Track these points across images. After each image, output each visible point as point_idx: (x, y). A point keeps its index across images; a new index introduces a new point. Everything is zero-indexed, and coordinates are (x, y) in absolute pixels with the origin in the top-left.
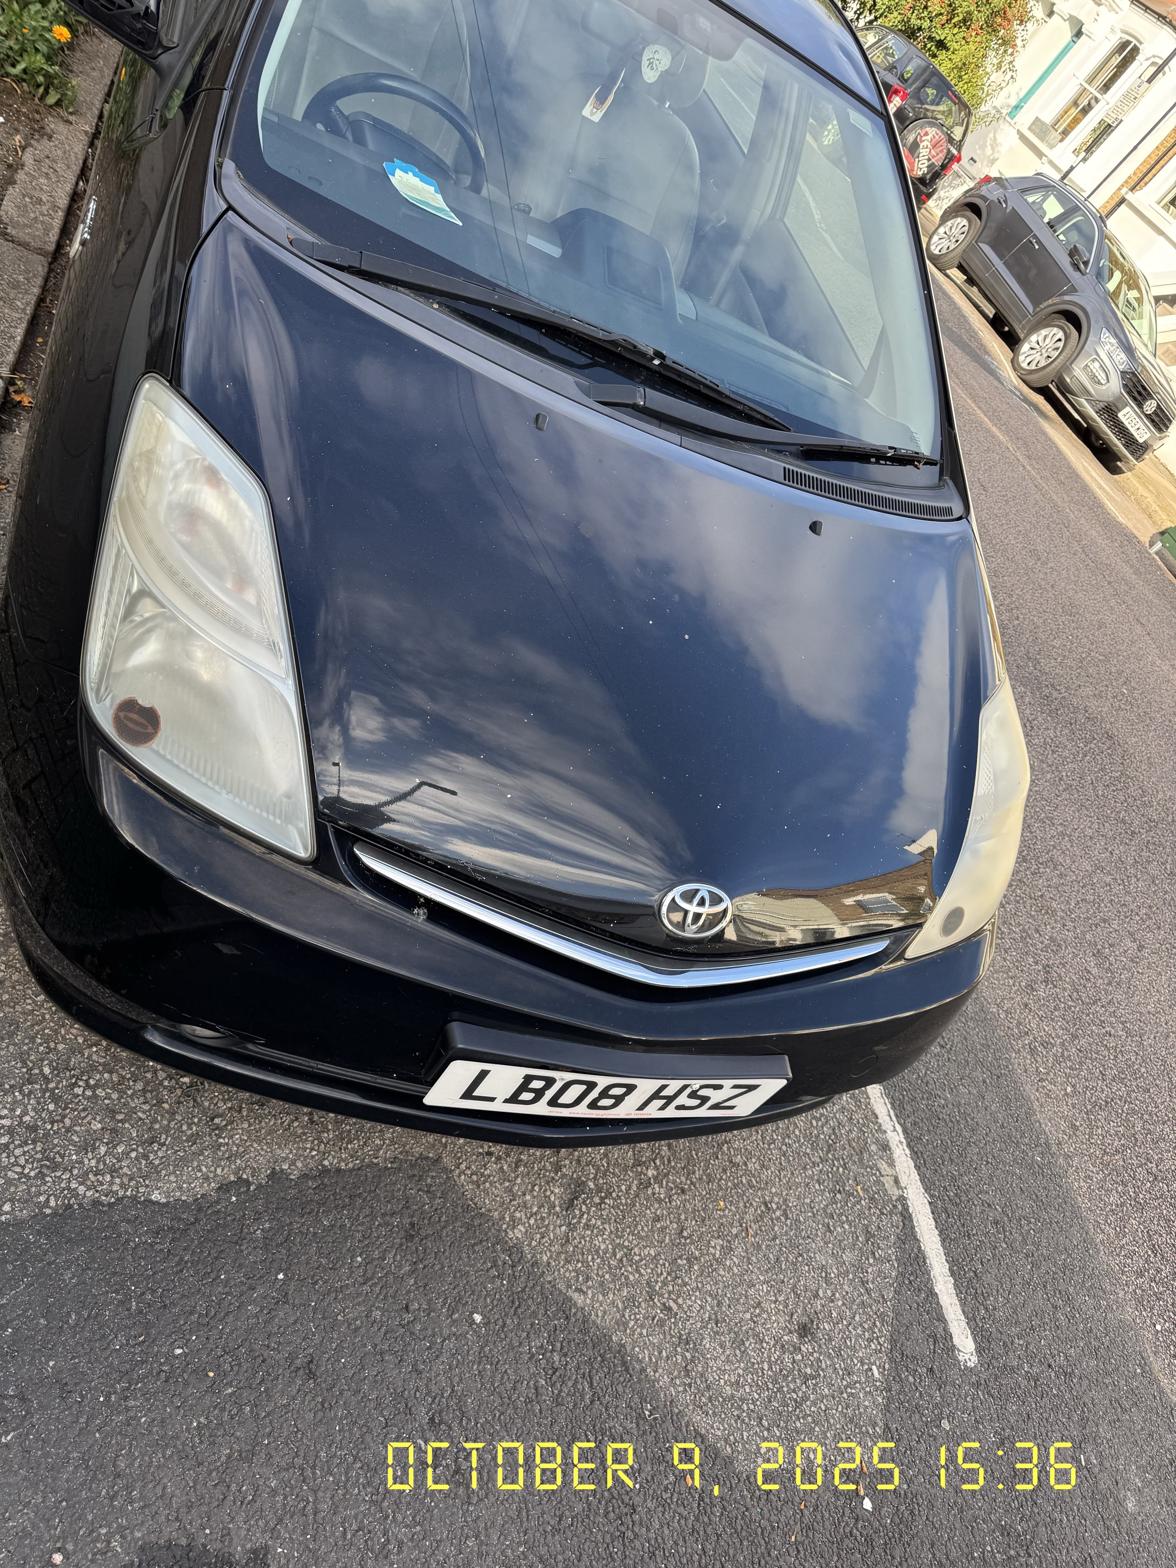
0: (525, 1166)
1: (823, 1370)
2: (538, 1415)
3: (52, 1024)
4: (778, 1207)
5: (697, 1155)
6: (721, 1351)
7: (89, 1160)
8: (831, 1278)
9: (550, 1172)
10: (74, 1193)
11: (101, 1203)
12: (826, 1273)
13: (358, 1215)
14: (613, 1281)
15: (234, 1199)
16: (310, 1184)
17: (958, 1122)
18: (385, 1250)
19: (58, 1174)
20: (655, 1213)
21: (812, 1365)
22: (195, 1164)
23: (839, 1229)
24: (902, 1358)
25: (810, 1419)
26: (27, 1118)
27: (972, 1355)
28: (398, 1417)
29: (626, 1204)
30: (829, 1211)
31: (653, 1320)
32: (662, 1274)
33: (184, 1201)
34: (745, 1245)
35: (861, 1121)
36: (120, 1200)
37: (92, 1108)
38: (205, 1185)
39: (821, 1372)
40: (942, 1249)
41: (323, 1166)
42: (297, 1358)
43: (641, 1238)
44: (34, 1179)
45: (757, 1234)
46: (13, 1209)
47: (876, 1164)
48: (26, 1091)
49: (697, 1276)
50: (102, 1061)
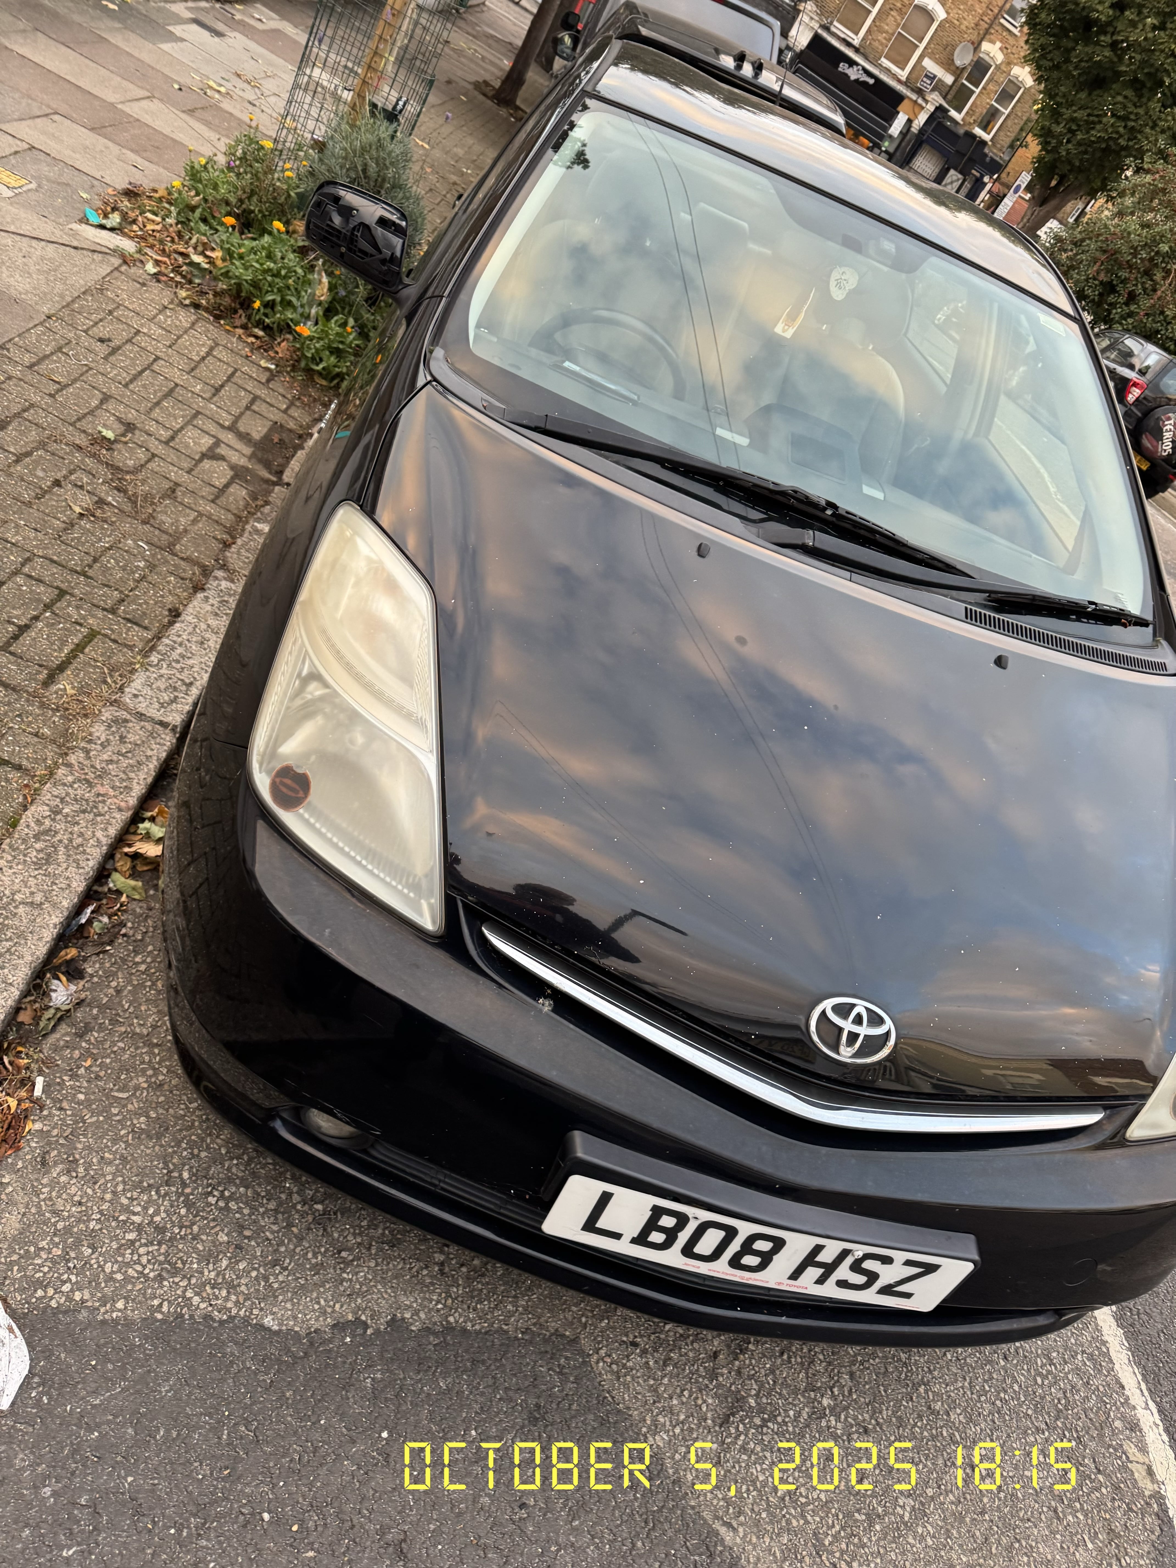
0: (675, 1366)
3: (200, 1132)
7: (209, 1272)
9: (704, 1377)
10: (188, 1303)
11: (212, 1319)
13: (479, 1383)
15: (348, 1339)
16: (432, 1339)
18: (505, 1429)
22: (315, 1295)
26: (157, 1219)
29: (794, 1432)
32: (833, 1526)
33: (296, 1332)
35: (1101, 1389)
36: (231, 1318)
37: (222, 1220)
38: (321, 1319)
41: (448, 1322)
42: (389, 1532)
44: (152, 1280)
46: (126, 1308)
47: (1121, 1446)
48: (163, 1192)
49: (879, 1539)
50: (240, 1174)
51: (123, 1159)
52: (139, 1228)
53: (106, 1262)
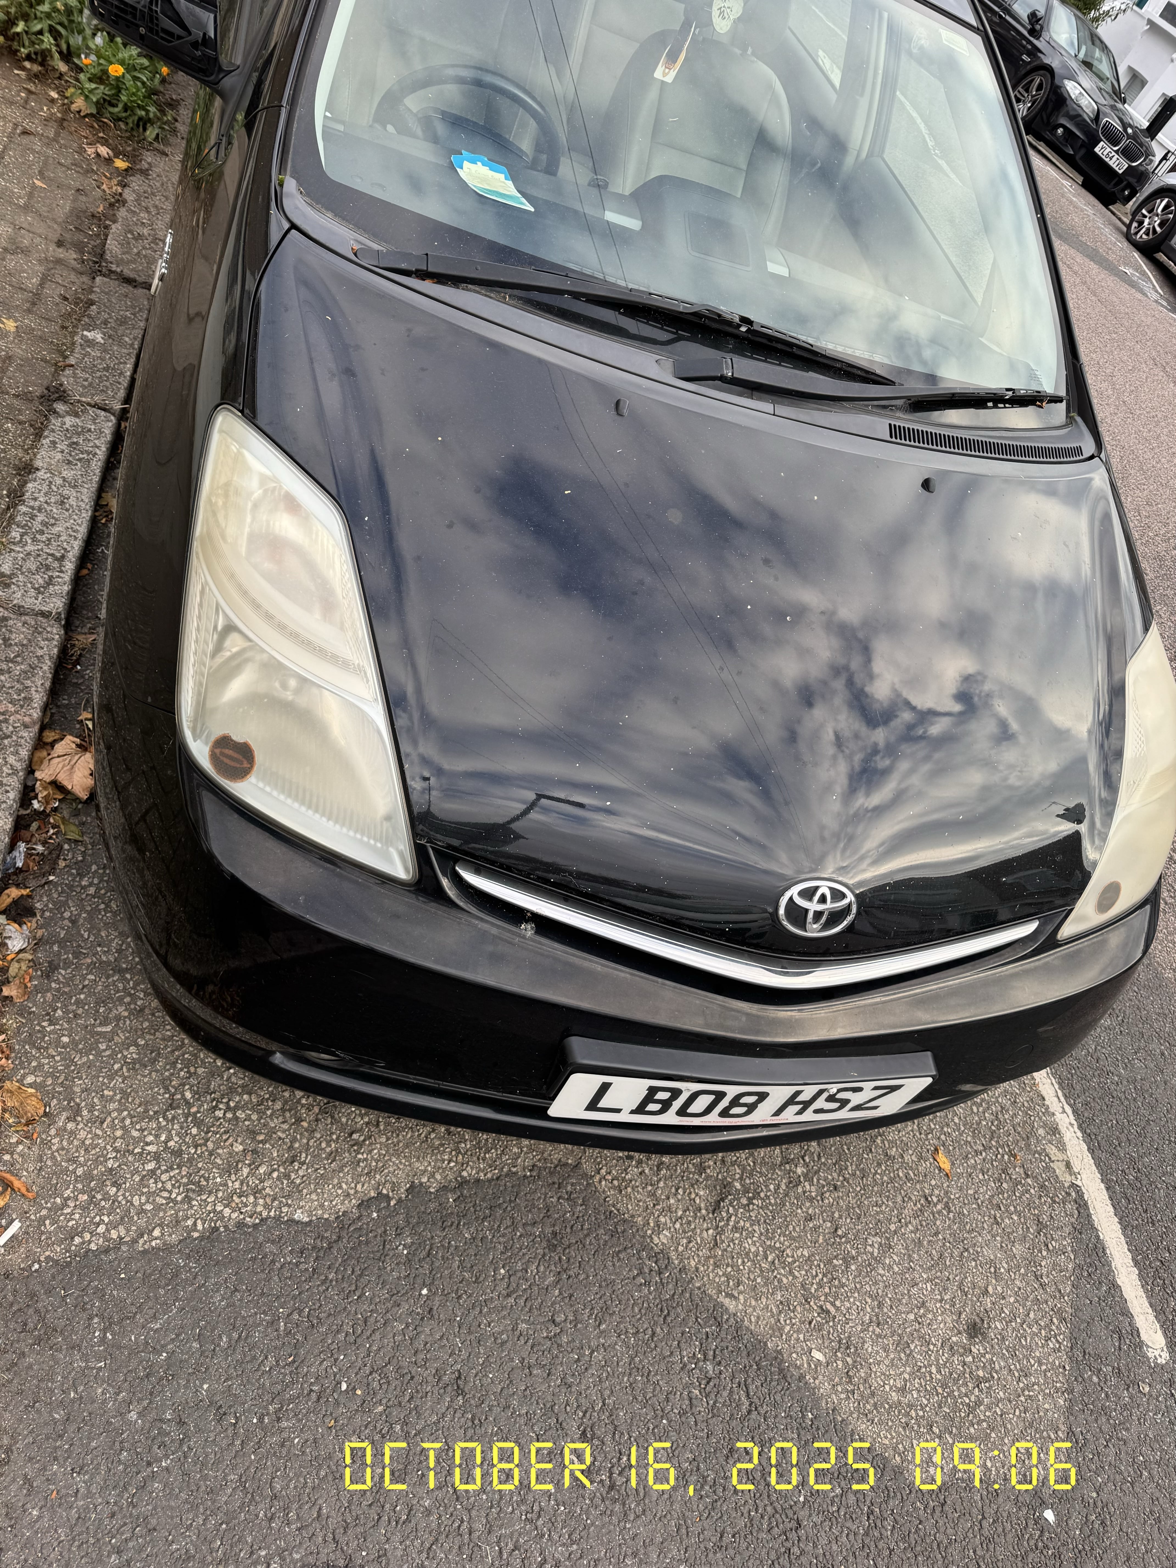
0: (668, 1168)
1: (996, 1372)
2: (694, 1427)
3: (191, 1049)
4: (939, 1200)
5: (848, 1149)
6: (884, 1355)
7: (233, 1182)
8: (1002, 1273)
9: (694, 1173)
10: (220, 1216)
11: (246, 1225)
12: (995, 1268)
13: (499, 1226)
14: (766, 1284)
15: (375, 1215)
16: (450, 1196)
17: (1135, 1099)
18: (528, 1261)
19: (204, 1197)
20: (807, 1212)
21: (984, 1367)
22: (336, 1181)
23: (1007, 1220)
24: (1084, 1356)
25: (985, 1425)
26: (171, 1144)
27: (1163, 1351)
28: (550, 1432)
29: (776, 1204)
30: (995, 1202)
31: (810, 1323)
32: (817, 1275)
33: (326, 1219)
34: (905, 1241)
35: (1026, 1104)
36: (264, 1221)
37: (234, 1130)
38: (346, 1202)
39: (995, 1375)
40: (1123, 1238)
41: (461, 1176)
42: (445, 1374)
43: (793, 1239)
44: (181, 1202)
45: (918, 1229)
46: (163, 1234)
47: (1045, 1149)
48: (170, 1116)
49: (855, 1276)
50: (240, 1082)
51: (122, 1091)
52: (157, 1157)
53: (132, 1196)
